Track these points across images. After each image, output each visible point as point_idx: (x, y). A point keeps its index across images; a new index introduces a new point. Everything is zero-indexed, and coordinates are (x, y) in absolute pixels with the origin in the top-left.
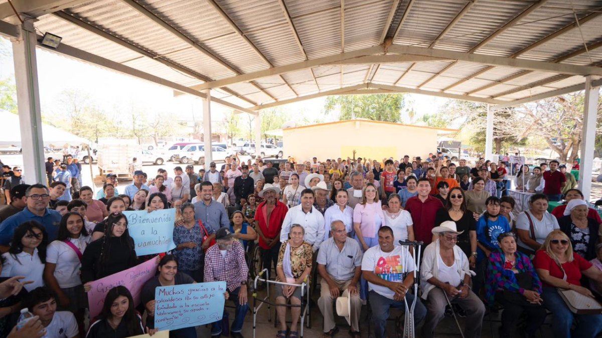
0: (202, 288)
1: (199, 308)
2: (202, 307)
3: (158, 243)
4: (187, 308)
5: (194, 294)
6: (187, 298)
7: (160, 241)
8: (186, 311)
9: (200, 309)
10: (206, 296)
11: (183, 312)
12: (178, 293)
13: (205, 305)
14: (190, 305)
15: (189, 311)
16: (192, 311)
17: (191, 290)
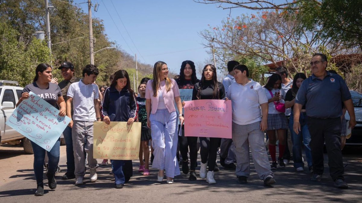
0: (54, 113)
1: (42, 126)
2: (45, 128)
4: (35, 121)
5: (47, 113)
6: (41, 114)
9: (43, 129)
10: (52, 121)
11: (31, 122)
12: (39, 105)
13: (48, 127)
14: (39, 120)
15: (36, 124)
16: (37, 125)
17: (47, 110)
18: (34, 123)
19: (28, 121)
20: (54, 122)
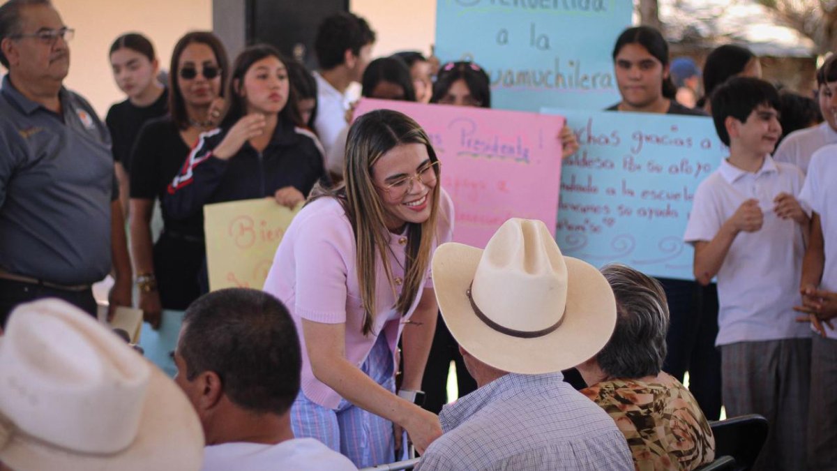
0: (674, 136)
1: (662, 205)
2: (674, 205)
3: (551, 79)
4: (627, 201)
5: (650, 152)
6: (630, 165)
7: (559, 76)
8: (625, 211)
9: (668, 213)
10: (683, 167)
11: (614, 214)
12: (603, 140)
13: (682, 198)
14: (638, 192)
15: (634, 214)
16: (642, 212)
17: (641, 138)
18: (628, 212)
19: (602, 215)
20: (695, 168)
